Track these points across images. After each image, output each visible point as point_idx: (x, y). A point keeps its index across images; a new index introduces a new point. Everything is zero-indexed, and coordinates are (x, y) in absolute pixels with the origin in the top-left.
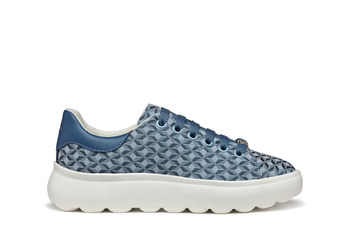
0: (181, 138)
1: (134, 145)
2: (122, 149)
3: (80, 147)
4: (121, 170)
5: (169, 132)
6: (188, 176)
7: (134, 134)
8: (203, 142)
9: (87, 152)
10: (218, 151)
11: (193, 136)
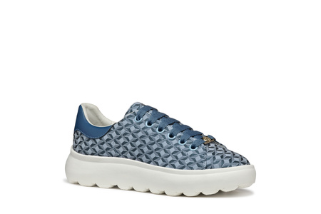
0: (150, 131)
1: (114, 134)
2: (106, 137)
3: (81, 134)
4: (105, 154)
5: (142, 126)
6: (149, 163)
7: (116, 126)
8: (167, 136)
9: (85, 138)
10: (177, 144)
11: (160, 130)
